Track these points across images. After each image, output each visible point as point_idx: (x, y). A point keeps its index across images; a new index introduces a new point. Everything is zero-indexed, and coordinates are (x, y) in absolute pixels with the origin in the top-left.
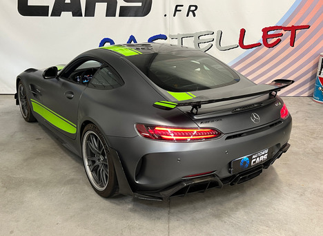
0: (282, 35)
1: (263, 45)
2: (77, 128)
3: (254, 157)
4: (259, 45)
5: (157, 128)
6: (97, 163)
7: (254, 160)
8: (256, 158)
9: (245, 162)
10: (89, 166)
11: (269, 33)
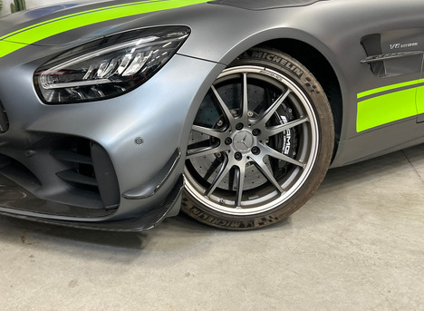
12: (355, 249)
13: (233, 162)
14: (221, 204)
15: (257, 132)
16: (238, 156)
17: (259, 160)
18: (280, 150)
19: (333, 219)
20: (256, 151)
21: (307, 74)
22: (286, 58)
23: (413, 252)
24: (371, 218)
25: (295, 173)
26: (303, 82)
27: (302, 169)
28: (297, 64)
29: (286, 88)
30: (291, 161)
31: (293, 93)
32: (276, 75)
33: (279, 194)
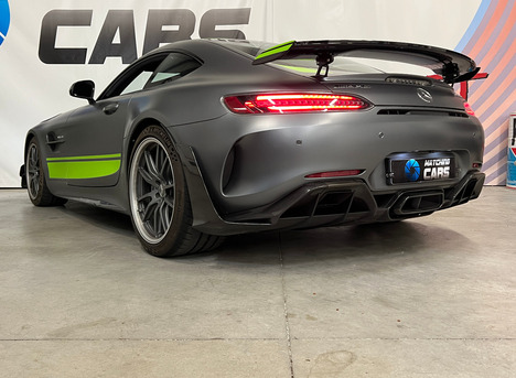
2: (121, 158)
3: (427, 164)
5: (259, 98)
6: (155, 199)
7: (429, 170)
8: (431, 167)
9: (413, 169)
10: (140, 213)
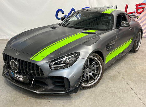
0: (145, 8)
1: (136, 12)
4: (134, 12)
11: (139, 7)
12: (110, 90)
13: (86, 75)
14: (84, 84)
15: (90, 69)
16: (87, 74)
17: (91, 74)
18: (94, 72)
19: (104, 83)
20: (90, 72)
21: (99, 56)
22: (96, 54)
23: (121, 89)
24: (111, 82)
25: (97, 76)
26: (99, 58)
27: (99, 75)
28: (97, 55)
29: (96, 59)
30: (96, 73)
31: (97, 60)
32: (94, 57)
33: (95, 80)
